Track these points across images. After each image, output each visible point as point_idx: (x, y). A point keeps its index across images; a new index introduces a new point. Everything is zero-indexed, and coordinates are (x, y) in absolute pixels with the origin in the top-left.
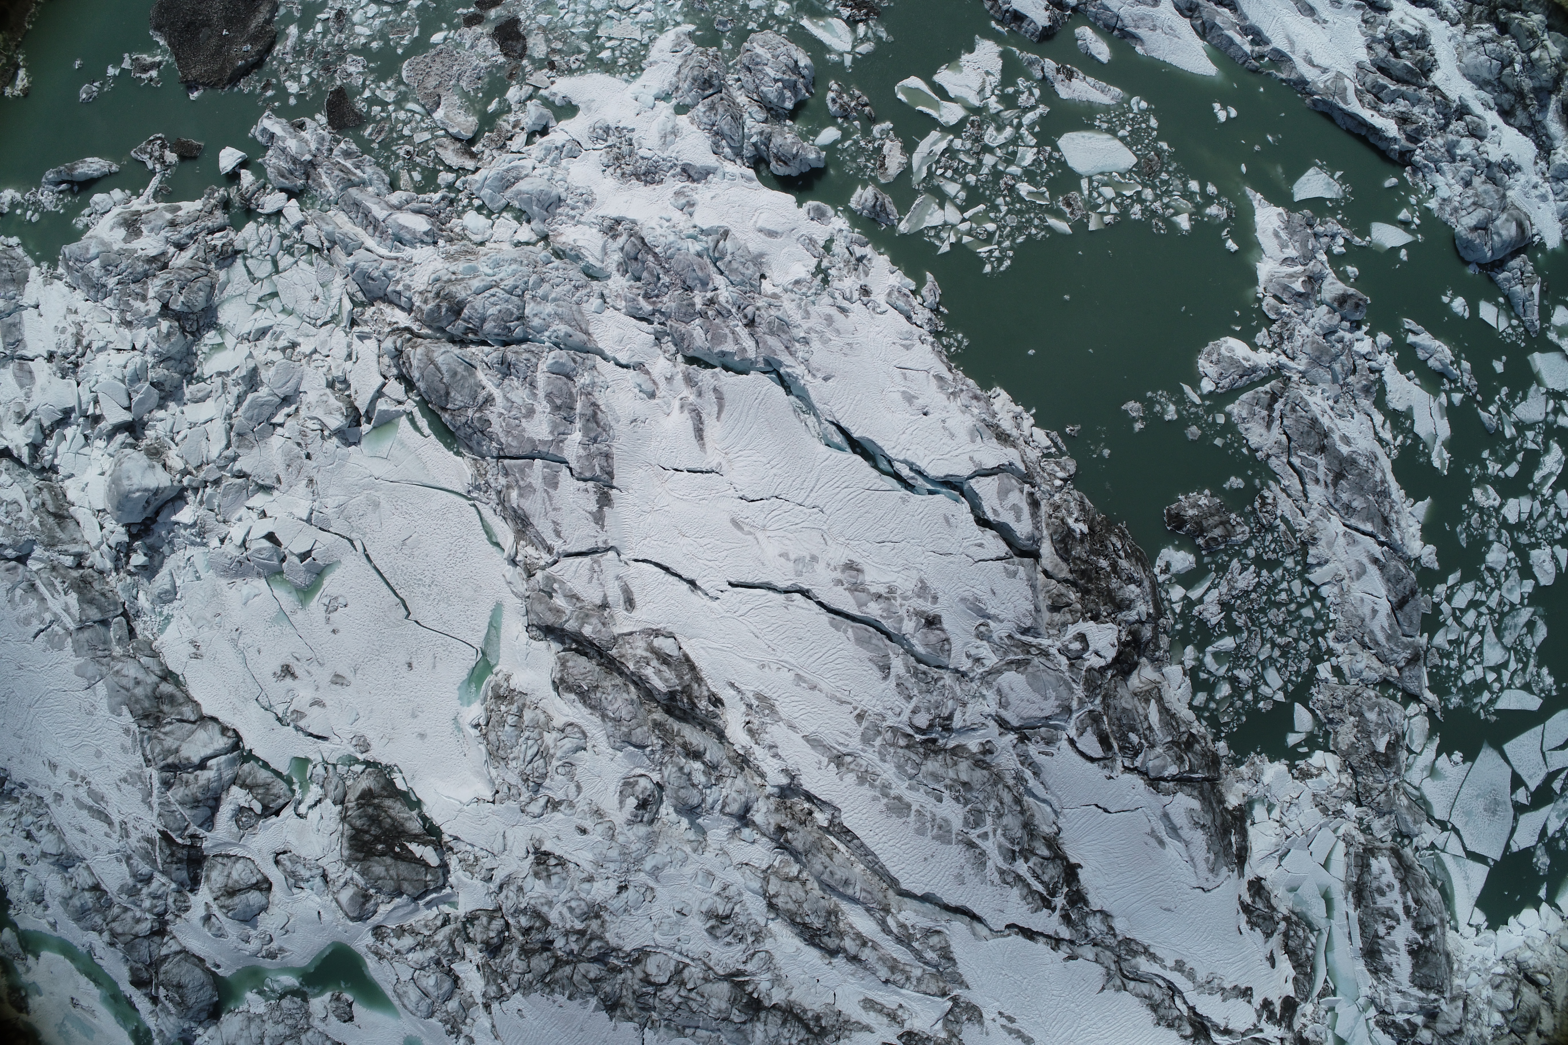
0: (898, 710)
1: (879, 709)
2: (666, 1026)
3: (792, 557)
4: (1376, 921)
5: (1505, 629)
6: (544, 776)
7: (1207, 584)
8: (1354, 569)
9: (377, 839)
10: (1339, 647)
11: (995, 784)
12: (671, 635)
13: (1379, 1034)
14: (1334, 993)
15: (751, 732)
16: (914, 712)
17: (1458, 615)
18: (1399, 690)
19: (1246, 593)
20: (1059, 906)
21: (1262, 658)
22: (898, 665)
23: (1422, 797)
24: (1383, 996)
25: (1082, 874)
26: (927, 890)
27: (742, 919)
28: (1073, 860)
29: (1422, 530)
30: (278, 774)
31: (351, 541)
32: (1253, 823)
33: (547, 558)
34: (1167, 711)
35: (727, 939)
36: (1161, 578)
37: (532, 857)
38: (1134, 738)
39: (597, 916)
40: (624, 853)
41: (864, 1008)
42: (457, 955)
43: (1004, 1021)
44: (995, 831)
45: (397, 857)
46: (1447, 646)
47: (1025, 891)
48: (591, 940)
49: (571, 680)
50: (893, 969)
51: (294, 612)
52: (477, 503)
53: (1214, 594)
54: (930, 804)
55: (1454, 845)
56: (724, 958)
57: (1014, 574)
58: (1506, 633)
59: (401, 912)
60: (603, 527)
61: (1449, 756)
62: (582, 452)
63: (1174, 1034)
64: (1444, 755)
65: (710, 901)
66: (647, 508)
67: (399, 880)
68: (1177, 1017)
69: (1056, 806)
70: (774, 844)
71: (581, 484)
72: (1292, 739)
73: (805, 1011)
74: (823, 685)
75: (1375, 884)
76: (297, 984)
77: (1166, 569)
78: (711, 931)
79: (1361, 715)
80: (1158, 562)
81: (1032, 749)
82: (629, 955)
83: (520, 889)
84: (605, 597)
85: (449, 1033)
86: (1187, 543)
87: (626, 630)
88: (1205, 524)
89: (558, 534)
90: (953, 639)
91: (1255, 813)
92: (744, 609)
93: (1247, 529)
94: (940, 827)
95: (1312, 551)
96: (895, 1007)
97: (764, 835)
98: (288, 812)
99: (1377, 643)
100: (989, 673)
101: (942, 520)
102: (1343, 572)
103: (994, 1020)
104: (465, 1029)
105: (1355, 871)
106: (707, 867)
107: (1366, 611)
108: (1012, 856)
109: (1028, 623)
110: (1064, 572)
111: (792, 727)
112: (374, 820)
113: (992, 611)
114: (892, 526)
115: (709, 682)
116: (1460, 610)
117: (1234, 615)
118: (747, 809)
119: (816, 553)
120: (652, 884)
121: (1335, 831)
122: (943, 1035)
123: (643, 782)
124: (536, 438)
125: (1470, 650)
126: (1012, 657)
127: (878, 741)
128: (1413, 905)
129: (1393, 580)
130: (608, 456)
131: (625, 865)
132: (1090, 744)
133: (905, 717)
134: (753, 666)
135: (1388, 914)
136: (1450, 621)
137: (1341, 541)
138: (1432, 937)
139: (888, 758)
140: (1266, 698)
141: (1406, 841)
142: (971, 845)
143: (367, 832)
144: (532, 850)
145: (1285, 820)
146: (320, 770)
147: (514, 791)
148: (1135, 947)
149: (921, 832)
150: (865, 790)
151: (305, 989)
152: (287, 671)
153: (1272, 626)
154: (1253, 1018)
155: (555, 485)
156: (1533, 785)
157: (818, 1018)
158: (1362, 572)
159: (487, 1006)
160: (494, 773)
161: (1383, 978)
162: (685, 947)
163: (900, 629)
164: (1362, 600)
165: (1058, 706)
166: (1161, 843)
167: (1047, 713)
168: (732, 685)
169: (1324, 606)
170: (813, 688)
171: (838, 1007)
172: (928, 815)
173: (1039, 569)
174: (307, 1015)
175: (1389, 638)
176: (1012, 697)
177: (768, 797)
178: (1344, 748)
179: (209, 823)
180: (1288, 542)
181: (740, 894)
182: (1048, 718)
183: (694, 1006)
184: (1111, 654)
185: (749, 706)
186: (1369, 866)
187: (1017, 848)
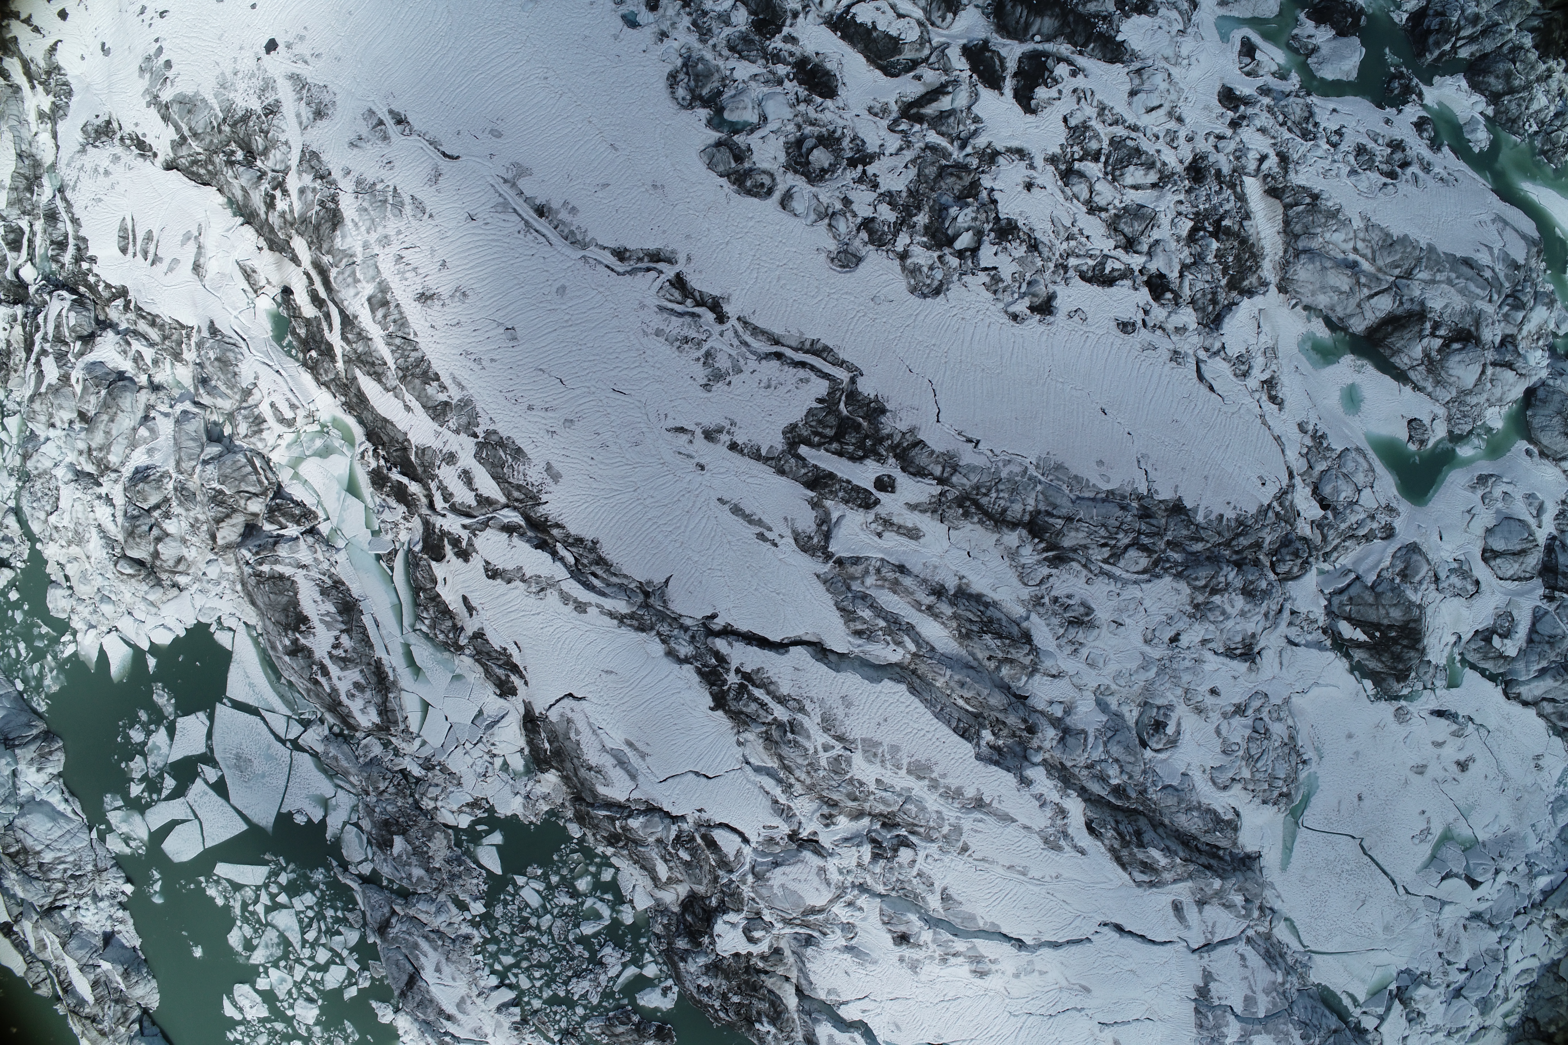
0: (930, 860)
1: (947, 859)
2: (1124, 497)
3: (1036, 973)
4: (354, 649)
5: (278, 945)
6: (1250, 739)
7: (621, 980)
8: (469, 1006)
9: (1395, 641)
10: (466, 929)
11: (814, 785)
12: (1139, 884)
13: (310, 501)
14: (379, 557)
15: (1062, 812)
16: (914, 861)
17: (336, 958)
18: (386, 887)
19: (578, 975)
20: (732, 673)
21: (549, 916)
22: (934, 903)
23: (331, 777)
24: (320, 556)
25: (709, 701)
26: (879, 687)
27: (1055, 621)
28: (720, 713)
29: (398, 1037)
30: (1473, 667)
31: (1407, 892)
32: (522, 751)
33: (1250, 933)
34: (643, 867)
35: (1071, 602)
36: (670, 982)
37: (1256, 650)
38: (685, 856)
39: (1197, 606)
40: (1175, 679)
41: (917, 529)
42: (1319, 525)
43: (769, 535)
44: (816, 752)
45: (1377, 626)
46: (341, 929)
47: (772, 688)
48: (1205, 586)
49: (1229, 833)
50: (896, 582)
51: (1456, 820)
52: (1302, 949)
53: (612, 973)
54: (888, 777)
55: (279, 724)
56: (1072, 580)
57: (829, 992)
58: (276, 940)
59: (1370, 561)
60: (1204, 970)
61: (310, 820)
62: (1225, 1030)
63: (574, 529)
64: (316, 821)
65: (1091, 639)
66: (1164, 987)
67: (1377, 604)
68: (572, 545)
69: (747, 768)
70: (1031, 702)
71: (1223, 1003)
72: (497, 838)
73: (981, 522)
74: (1001, 871)
75: (368, 694)
76: (1458, 450)
77: (665, 992)
78: (1089, 610)
79: (427, 870)
80: (675, 996)
81: (785, 829)
82: (1166, 570)
83: (1266, 615)
84: (1200, 912)
85: (1323, 436)
86: (648, 1015)
87: (1181, 885)
88: (636, 1037)
89: (1243, 957)
90: (880, 923)
91: (522, 762)
92: (1077, 922)
93: (588, 1030)
94: (875, 755)
95: (518, 1019)
96: (886, 534)
97: (1042, 713)
98: (1466, 637)
99: (426, 938)
100: (839, 897)
101: (903, 1027)
102: (479, 1001)
103: (782, 537)
104: (1308, 442)
105: (393, 704)
106: (1094, 673)
107: (447, 969)
108: (793, 727)
109: (809, 951)
110: (769, 982)
111: (1026, 828)
112: (1398, 658)
113: (846, 956)
114: (948, 1015)
115: (1103, 849)
116: (336, 963)
117: (586, 955)
118: (1062, 740)
119: (1015, 981)
120: (1147, 649)
121: (424, 743)
122: (828, 503)
123: (1160, 746)
124: (1264, 1035)
125: (315, 925)
126: (820, 917)
127: (946, 830)
128: (320, 678)
129: (426, 1002)
130: (1201, 1026)
131: (1175, 666)
132: (728, 843)
133: (922, 854)
134: (1065, 875)
135: (344, 662)
136: (345, 953)
137: (488, 1029)
138: (287, 642)
139: (935, 816)
140: (536, 878)
141: (336, 730)
142: (840, 738)
143: (1405, 646)
144: (1258, 659)
145: (487, 757)
146: (1438, 683)
147: (1275, 715)
148: (635, 623)
149: (895, 749)
150: (953, 782)
151: (1450, 445)
152: (1463, 766)
153: (543, 945)
154: (478, 542)
155: (1247, 999)
156: (198, 786)
157: (966, 515)
158: (460, 1005)
159: (1291, 476)
160: (1290, 722)
161: (325, 578)
162: (1112, 587)
163: (935, 933)
164: (454, 979)
165: (768, 879)
166: (630, 744)
167: (779, 871)
168: (1083, 852)
169: (491, 966)
170: (1010, 867)
171: (944, 527)
172: (889, 766)
173: (794, 981)
174: (1449, 419)
175: (416, 946)
176: (816, 881)
177: (1040, 748)
178: (437, 834)
179: (1537, 617)
180: (544, 1023)
181: (1059, 646)
182: (776, 864)
183: (1102, 532)
184: (719, 927)
185: (1065, 835)
186: (380, 714)
187: (790, 736)
